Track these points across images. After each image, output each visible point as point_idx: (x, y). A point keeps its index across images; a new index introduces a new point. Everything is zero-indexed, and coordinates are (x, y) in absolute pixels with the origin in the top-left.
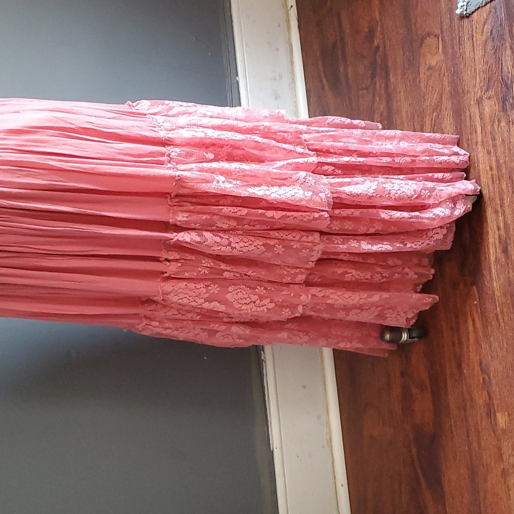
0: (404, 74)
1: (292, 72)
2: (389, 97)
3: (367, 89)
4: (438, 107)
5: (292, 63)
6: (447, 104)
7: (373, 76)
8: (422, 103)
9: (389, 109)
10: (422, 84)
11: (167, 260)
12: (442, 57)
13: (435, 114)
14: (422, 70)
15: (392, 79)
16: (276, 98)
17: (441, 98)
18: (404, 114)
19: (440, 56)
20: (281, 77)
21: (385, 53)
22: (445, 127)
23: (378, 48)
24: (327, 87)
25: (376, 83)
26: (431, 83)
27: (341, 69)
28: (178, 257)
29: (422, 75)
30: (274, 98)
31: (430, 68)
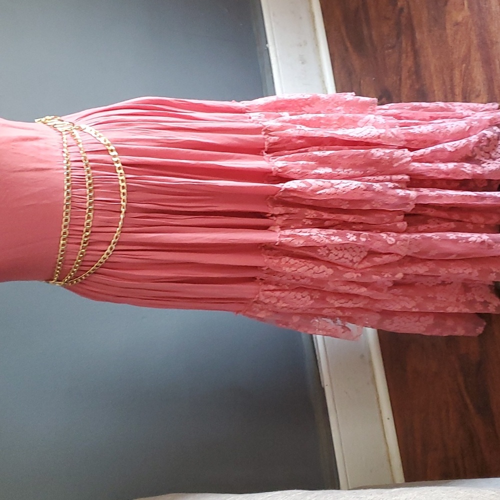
0: (430, 31)
1: (315, 39)
2: (416, 54)
3: (393, 47)
4: (467, 59)
5: (315, 30)
6: (476, 55)
7: (398, 36)
8: (451, 56)
9: (417, 64)
10: (450, 40)
11: (272, 215)
12: (468, 13)
13: (464, 65)
14: (448, 26)
15: (418, 36)
16: (303, 63)
17: (469, 50)
18: (432, 68)
19: (466, 12)
20: (306, 43)
21: (409, 13)
22: (476, 77)
23: (402, 10)
24: (351, 49)
25: (401, 43)
26: (458, 37)
27: (366, 32)
28: (283, 212)
29: (448, 31)
30: (301, 62)
31: (457, 24)
